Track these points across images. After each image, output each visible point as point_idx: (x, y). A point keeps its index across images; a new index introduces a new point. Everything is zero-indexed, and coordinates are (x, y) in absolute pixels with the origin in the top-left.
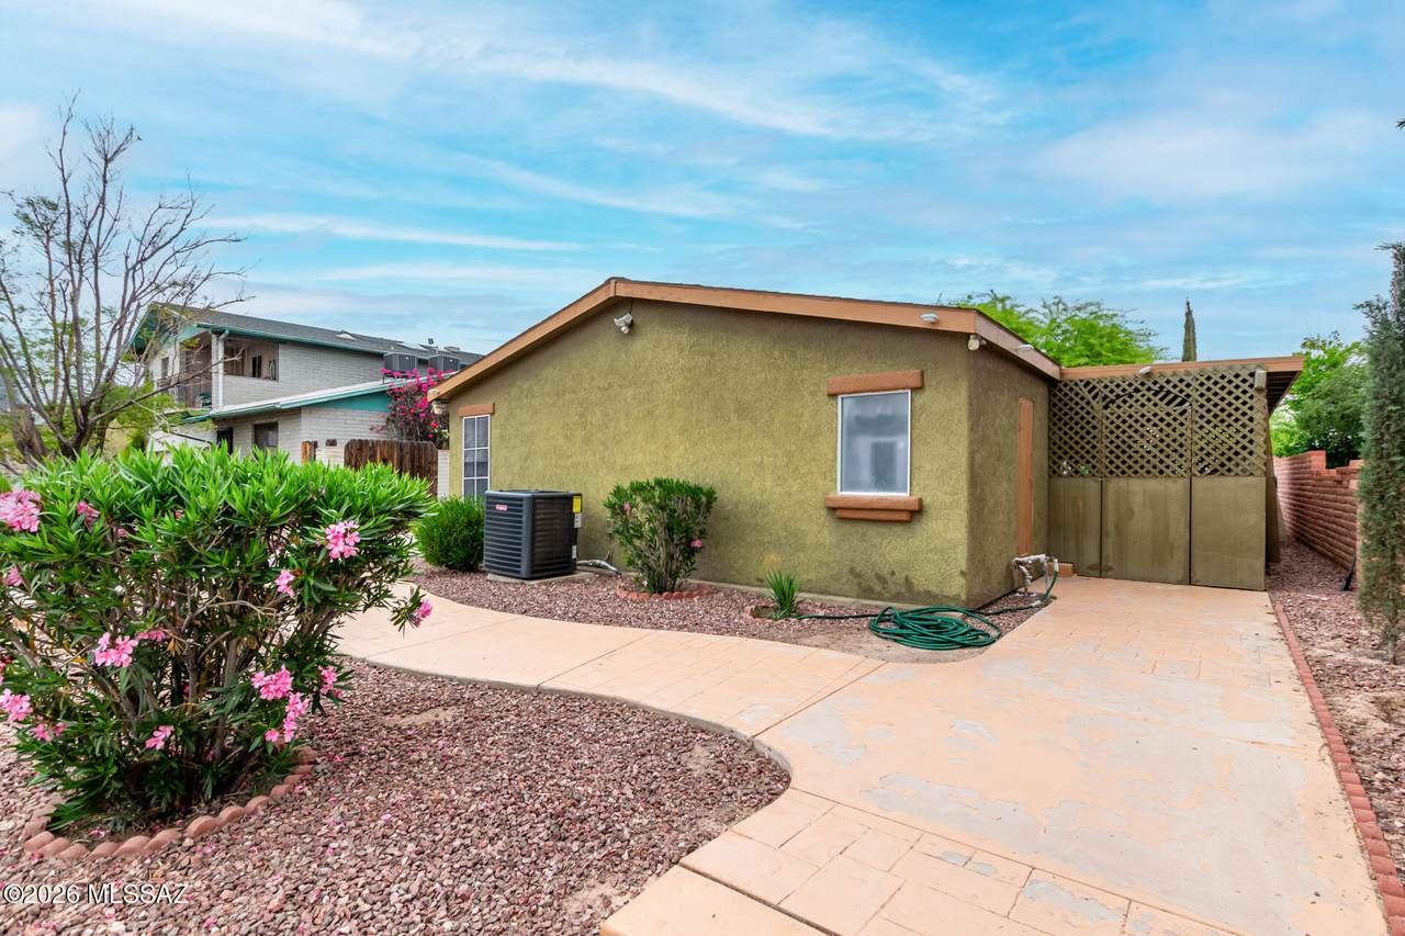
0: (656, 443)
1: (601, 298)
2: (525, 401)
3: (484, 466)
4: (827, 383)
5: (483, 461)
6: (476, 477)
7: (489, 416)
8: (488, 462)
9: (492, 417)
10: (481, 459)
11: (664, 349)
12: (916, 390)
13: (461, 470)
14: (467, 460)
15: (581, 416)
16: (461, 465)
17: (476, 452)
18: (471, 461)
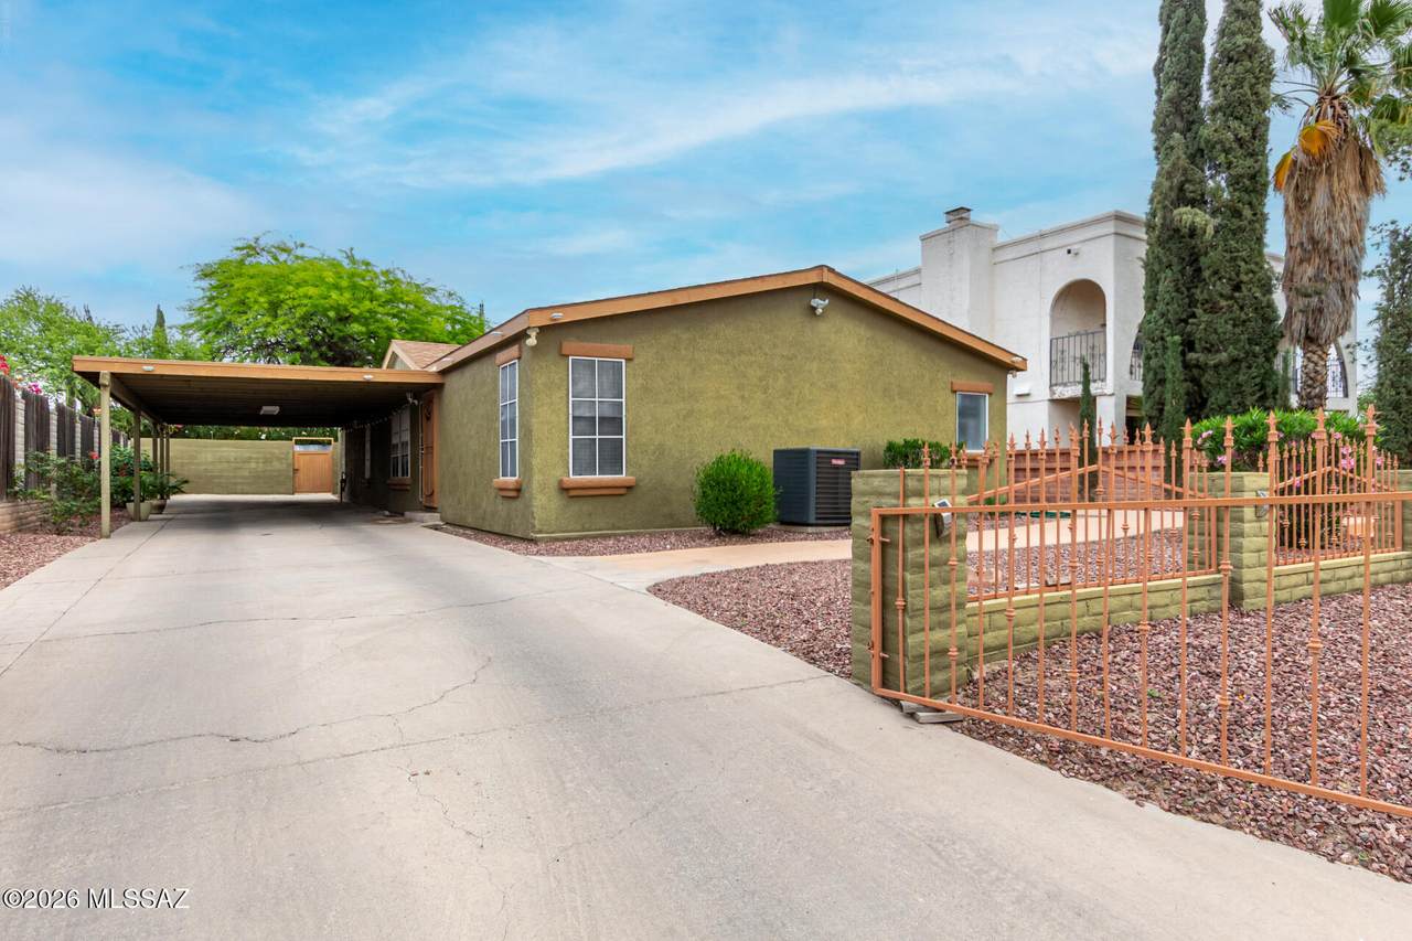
0: (837, 412)
1: (813, 279)
2: (683, 352)
3: (613, 423)
4: (952, 383)
5: (612, 415)
6: (597, 437)
7: (623, 361)
8: (621, 419)
9: (630, 364)
10: (608, 413)
11: (846, 337)
12: (990, 394)
13: (564, 426)
14: (577, 414)
15: (761, 380)
16: (564, 418)
17: (599, 405)
18: (587, 415)
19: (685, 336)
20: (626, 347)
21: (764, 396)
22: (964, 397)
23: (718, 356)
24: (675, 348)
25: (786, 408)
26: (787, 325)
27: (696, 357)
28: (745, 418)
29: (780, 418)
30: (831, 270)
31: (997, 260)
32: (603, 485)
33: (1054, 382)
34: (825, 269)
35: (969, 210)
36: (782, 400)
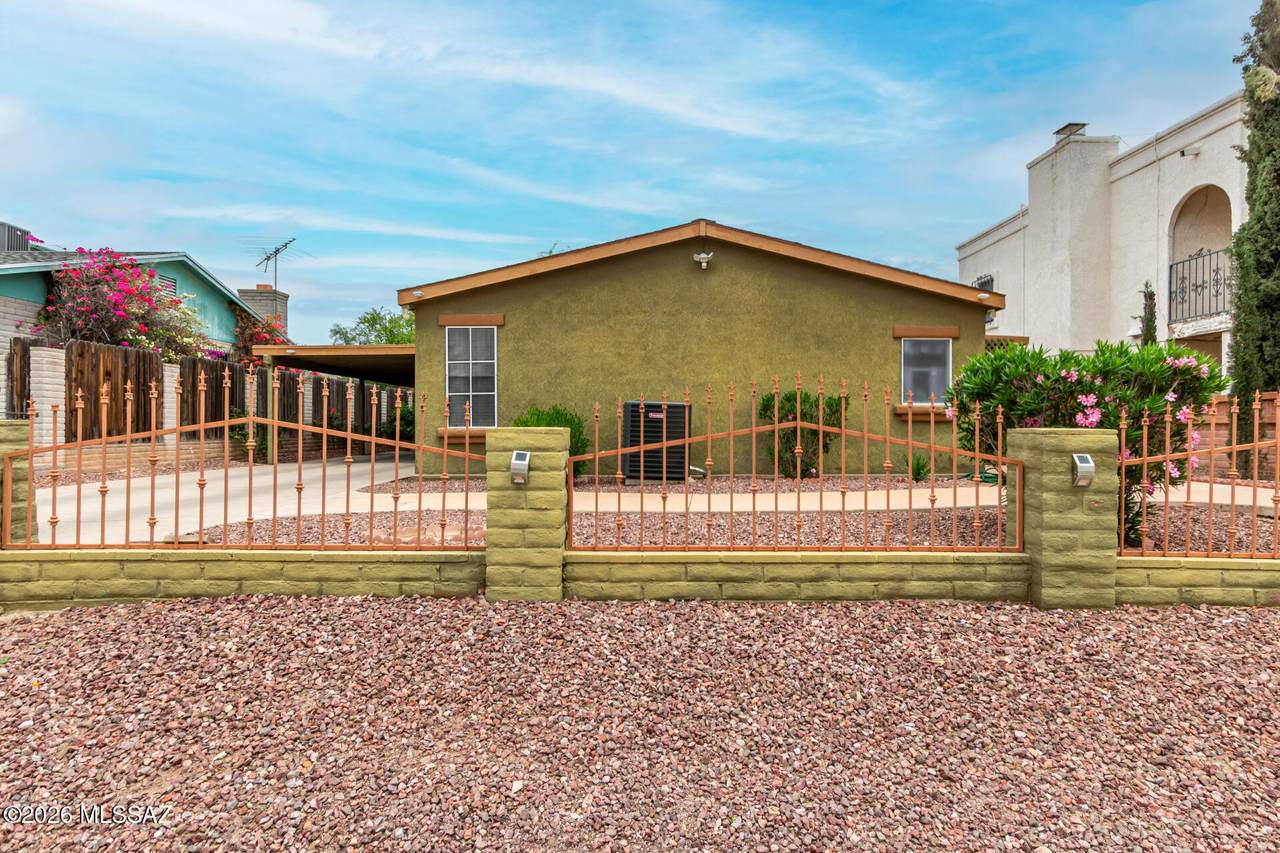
0: (733, 365)
1: (689, 234)
2: (555, 316)
3: (485, 381)
4: (893, 329)
5: (484, 375)
6: (471, 393)
7: (495, 328)
8: (494, 377)
9: (501, 330)
10: (481, 373)
11: (743, 287)
12: (955, 339)
13: (442, 385)
14: (453, 374)
15: (639, 336)
16: (442, 379)
17: (472, 366)
18: (462, 375)
19: (557, 302)
20: (498, 316)
21: (643, 352)
22: (916, 344)
23: (591, 317)
24: (546, 312)
25: (669, 363)
26: (670, 281)
27: (568, 319)
28: (621, 374)
29: (662, 373)
30: (712, 223)
31: (1113, 178)
32: (477, 435)
33: (1173, 318)
34: (703, 224)
35: (1084, 125)
36: (665, 355)
